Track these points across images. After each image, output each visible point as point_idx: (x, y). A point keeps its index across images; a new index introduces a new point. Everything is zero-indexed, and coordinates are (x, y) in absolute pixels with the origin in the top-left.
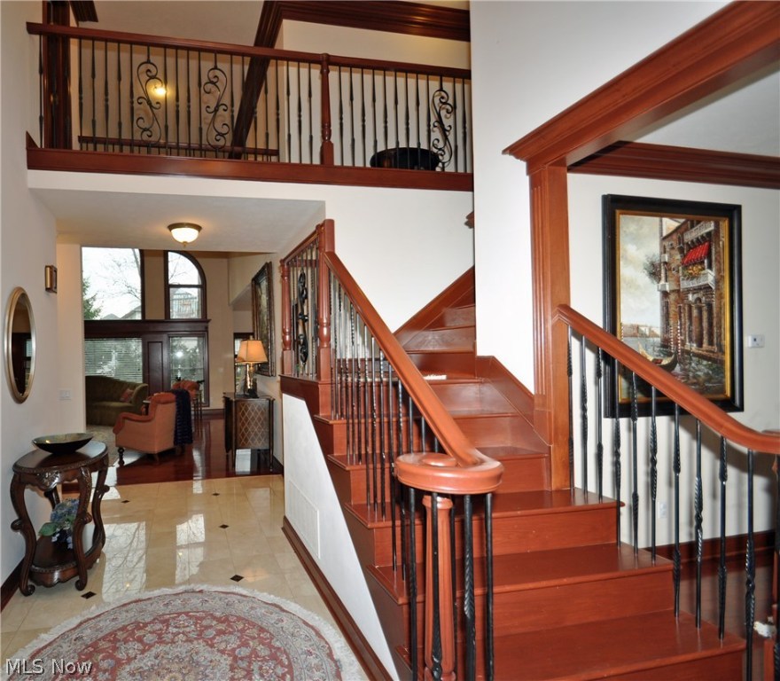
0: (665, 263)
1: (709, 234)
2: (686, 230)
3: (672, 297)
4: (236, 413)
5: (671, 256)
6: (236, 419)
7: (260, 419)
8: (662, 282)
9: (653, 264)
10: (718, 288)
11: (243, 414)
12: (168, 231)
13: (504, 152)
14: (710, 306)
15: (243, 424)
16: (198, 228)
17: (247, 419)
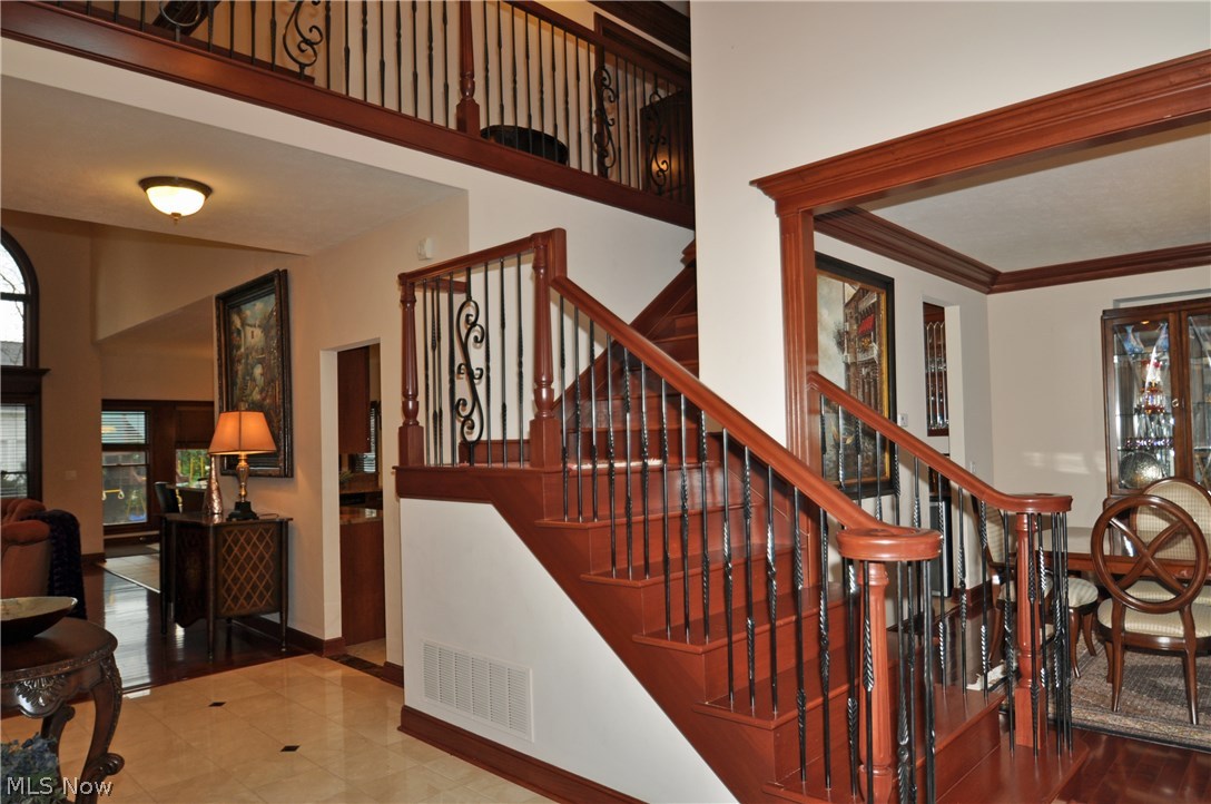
0: (847, 332)
1: (873, 304)
2: (860, 299)
3: (852, 369)
4: (216, 547)
5: (851, 325)
6: (216, 561)
7: (261, 558)
8: (846, 353)
9: (839, 332)
10: (880, 361)
11: (230, 550)
12: (141, 190)
13: (752, 183)
14: (875, 381)
15: (229, 569)
16: (206, 190)
17: (236, 560)
